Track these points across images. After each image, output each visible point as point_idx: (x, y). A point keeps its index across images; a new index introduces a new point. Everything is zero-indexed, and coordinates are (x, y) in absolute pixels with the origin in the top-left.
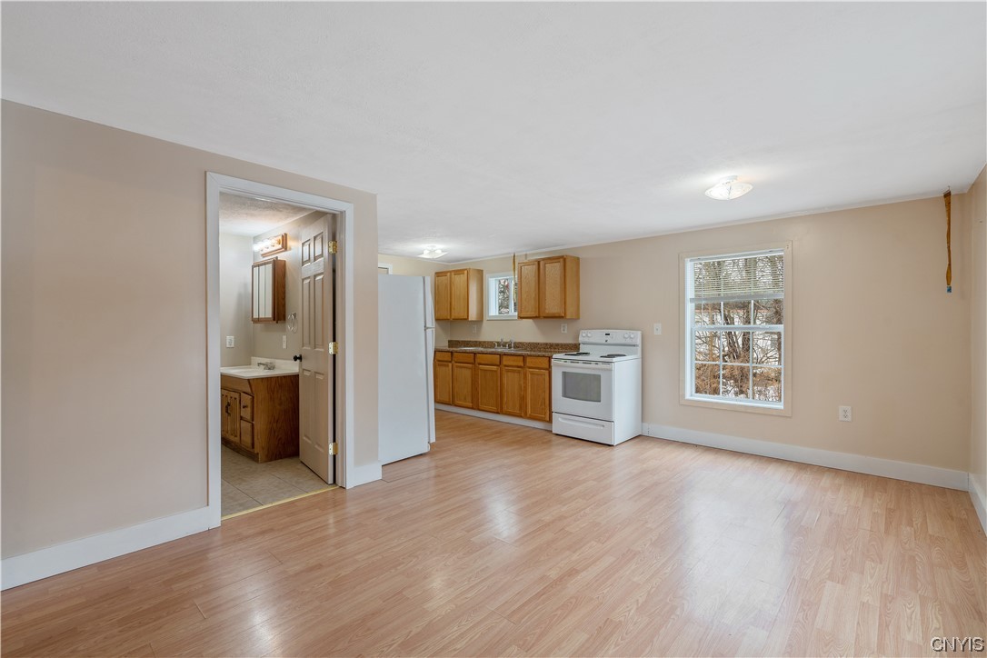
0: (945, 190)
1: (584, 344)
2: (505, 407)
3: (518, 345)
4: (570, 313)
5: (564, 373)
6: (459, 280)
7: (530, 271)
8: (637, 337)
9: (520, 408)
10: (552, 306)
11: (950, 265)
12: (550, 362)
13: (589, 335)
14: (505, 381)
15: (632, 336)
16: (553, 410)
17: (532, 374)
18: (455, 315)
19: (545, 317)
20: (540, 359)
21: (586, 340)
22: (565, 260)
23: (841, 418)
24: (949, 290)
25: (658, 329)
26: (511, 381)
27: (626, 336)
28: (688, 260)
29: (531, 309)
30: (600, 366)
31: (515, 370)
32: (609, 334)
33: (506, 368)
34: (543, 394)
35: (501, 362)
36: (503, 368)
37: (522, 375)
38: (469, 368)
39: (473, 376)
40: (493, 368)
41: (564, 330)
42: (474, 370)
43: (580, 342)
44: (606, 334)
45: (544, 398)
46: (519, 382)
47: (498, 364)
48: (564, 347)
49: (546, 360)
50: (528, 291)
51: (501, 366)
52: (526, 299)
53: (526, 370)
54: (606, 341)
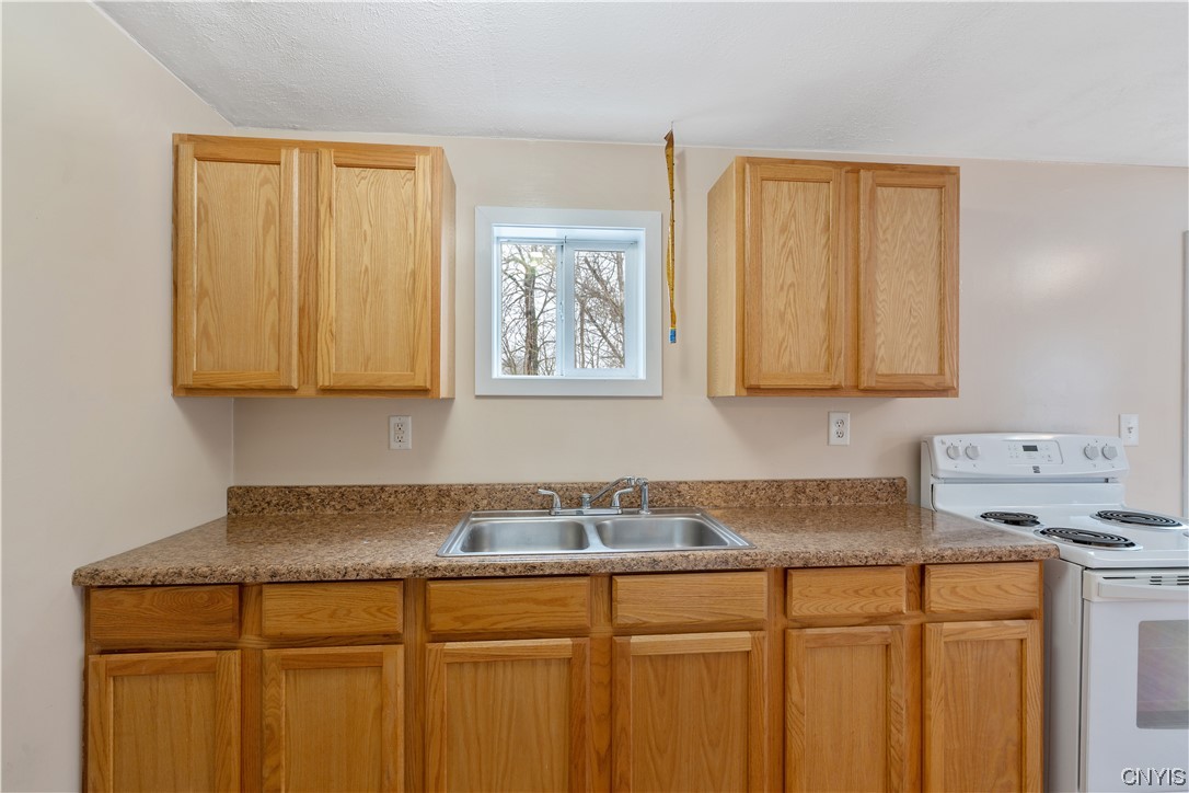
10: (905, 348)
29: (809, 357)
31: (867, 637)
32: (1034, 448)
33: (809, 631)
34: (1014, 721)
35: (779, 607)
36: (794, 633)
37: (902, 654)
38: (547, 662)
39: (584, 697)
40: (724, 641)
41: (840, 435)
42: (588, 665)
43: (941, 475)
44: (1027, 448)
45: (1015, 738)
46: (887, 689)
47: (764, 616)
48: (849, 492)
49: (1030, 573)
50: (792, 285)
51: (780, 627)
52: (782, 316)
53: (922, 626)
54: (1036, 470)
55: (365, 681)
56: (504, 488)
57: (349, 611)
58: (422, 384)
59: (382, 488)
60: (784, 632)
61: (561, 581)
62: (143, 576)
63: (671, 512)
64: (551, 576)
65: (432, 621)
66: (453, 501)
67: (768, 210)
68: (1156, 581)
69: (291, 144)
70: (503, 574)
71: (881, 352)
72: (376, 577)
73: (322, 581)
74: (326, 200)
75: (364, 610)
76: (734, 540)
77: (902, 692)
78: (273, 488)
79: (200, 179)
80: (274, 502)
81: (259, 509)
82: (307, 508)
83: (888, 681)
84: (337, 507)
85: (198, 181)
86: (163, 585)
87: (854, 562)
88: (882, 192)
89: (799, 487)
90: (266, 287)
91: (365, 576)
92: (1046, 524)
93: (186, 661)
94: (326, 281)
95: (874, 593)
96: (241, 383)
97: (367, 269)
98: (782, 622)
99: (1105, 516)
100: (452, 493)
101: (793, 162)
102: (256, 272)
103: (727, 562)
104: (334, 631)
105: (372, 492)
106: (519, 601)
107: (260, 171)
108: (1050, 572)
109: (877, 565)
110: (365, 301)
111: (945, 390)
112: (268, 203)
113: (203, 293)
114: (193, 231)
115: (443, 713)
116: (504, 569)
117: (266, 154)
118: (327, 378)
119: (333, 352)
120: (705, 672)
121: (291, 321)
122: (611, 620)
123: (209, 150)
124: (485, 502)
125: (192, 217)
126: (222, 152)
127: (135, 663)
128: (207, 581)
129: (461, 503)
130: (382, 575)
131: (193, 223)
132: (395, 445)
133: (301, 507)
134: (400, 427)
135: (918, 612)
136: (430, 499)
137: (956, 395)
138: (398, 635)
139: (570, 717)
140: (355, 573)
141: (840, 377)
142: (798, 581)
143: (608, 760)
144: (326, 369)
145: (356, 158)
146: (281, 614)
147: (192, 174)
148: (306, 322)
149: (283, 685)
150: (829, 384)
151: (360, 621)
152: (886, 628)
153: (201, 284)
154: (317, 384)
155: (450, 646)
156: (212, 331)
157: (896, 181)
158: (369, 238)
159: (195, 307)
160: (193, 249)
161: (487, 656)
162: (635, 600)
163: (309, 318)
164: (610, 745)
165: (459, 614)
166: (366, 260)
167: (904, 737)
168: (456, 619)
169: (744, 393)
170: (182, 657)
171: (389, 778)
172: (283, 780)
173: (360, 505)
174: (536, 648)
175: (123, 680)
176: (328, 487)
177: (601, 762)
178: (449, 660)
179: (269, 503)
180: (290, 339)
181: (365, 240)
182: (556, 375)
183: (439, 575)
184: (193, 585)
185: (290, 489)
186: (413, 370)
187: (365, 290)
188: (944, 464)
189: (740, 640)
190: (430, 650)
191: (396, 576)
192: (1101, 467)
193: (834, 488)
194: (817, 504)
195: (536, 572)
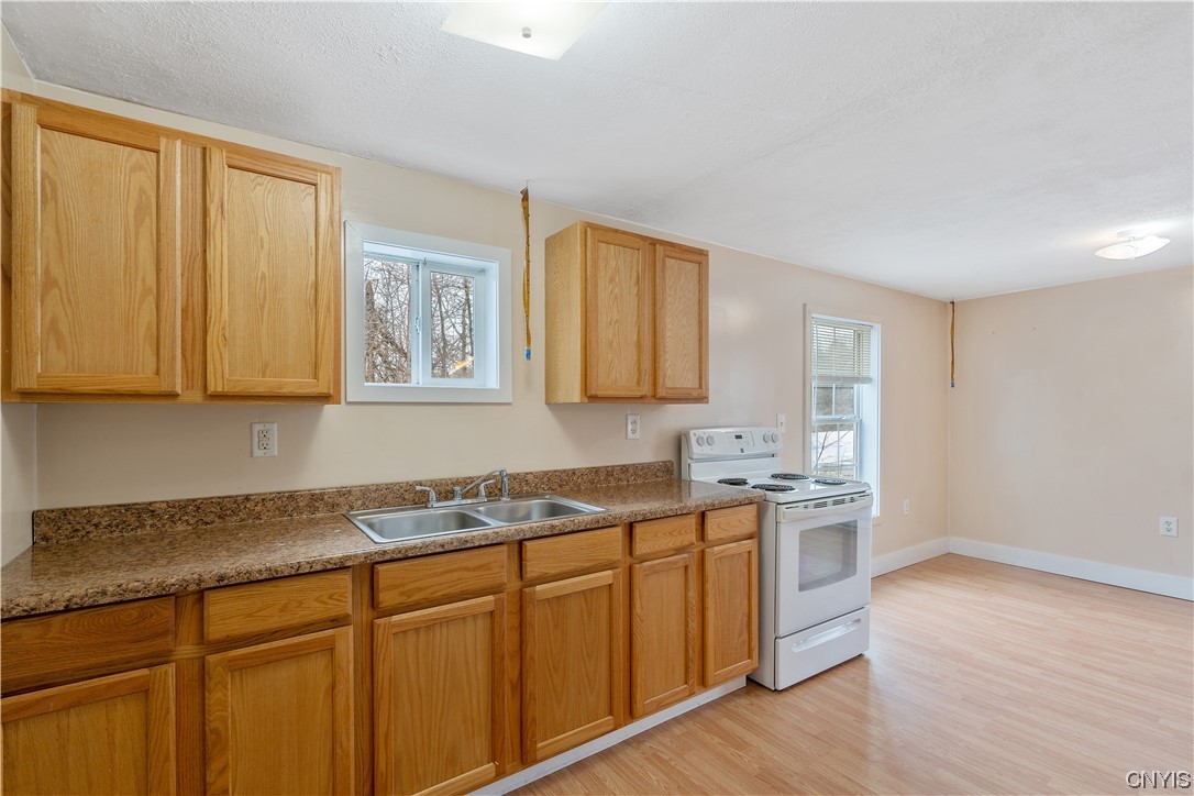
7: (622, 265)
9: (691, 672)
10: (681, 370)
13: (709, 441)
17: (719, 558)
20: (739, 512)
25: (782, 425)
28: (812, 317)
29: (626, 374)
31: (675, 563)
32: (740, 437)
33: (646, 564)
34: (746, 602)
35: (627, 551)
36: (637, 566)
37: (693, 571)
38: (475, 617)
39: (503, 639)
40: (596, 579)
41: (634, 431)
42: (505, 614)
43: (695, 457)
44: (737, 437)
45: (747, 612)
46: (686, 595)
47: (619, 557)
48: (640, 473)
49: (751, 510)
50: (617, 321)
51: (628, 564)
52: (611, 344)
53: (703, 551)
54: (742, 450)
55: (316, 667)
56: (378, 488)
57: (301, 603)
58: (326, 391)
59: (247, 498)
60: (630, 568)
61: (486, 550)
62: (52, 602)
63: (522, 497)
64: (480, 547)
65: (380, 599)
66: (327, 504)
67: (602, 264)
68: (806, 507)
69: (173, 134)
70: (442, 550)
71: (669, 373)
72: (329, 567)
73: (275, 579)
74: (216, 199)
75: (316, 600)
76: (589, 509)
77: (693, 595)
78: (102, 507)
79: (44, 150)
80: (104, 524)
81: (83, 533)
82: (151, 526)
83: (686, 589)
84: (191, 522)
85: (42, 152)
86: (82, 608)
87: (670, 513)
88: (670, 262)
89: (609, 472)
90: (139, 283)
91: (319, 567)
92: (752, 482)
93: (109, 686)
94: (218, 284)
95: (680, 533)
96: (106, 387)
97: (263, 276)
98: (629, 560)
99: (775, 476)
100: (326, 497)
101: (616, 231)
102: (126, 266)
103: (598, 522)
104: (286, 623)
105: (235, 502)
106: (455, 570)
107: (130, 155)
108: (761, 507)
109: (682, 514)
110: (262, 308)
111: (702, 399)
112: (142, 191)
113: (49, 283)
114: (36, 209)
115: (391, 677)
116: (443, 546)
117: (143, 138)
118: (220, 382)
119: (226, 356)
120: (584, 606)
121: (174, 322)
122: (521, 576)
123: (58, 119)
124: (360, 502)
125: (35, 193)
126: (79, 125)
127: (38, 702)
128: (140, 595)
129: (334, 506)
130: (335, 564)
131: (36, 199)
132: (258, 453)
133: (142, 526)
134: (264, 435)
135: (700, 543)
136: (301, 504)
137: (707, 402)
138: (347, 616)
139: (493, 658)
140: (309, 566)
141: (646, 389)
142: (639, 530)
143: (520, 686)
144: (219, 375)
145: (249, 162)
146: (225, 615)
147: (35, 142)
148: (190, 324)
149: (229, 686)
150: (639, 394)
151: (314, 609)
152: (686, 555)
153: (47, 272)
154: (205, 388)
155: (396, 618)
156: (64, 328)
157: (677, 255)
158: (266, 245)
159: (39, 298)
160: (36, 229)
161: (428, 621)
162: (539, 558)
163: (193, 321)
164: (521, 673)
165: (401, 590)
166: (263, 267)
167: (694, 625)
168: (402, 594)
169: (586, 400)
170: (103, 682)
171: (341, 746)
172: (230, 779)
173: (220, 517)
174: (466, 607)
175: (17, 725)
176: (179, 501)
177: (513, 688)
178: (396, 630)
179: (96, 526)
180: (174, 342)
181: (262, 246)
182: (413, 384)
183: (387, 557)
184: (122, 602)
185: (127, 507)
186: (316, 377)
187: (262, 296)
188: (696, 450)
189: (605, 577)
190: (379, 625)
191: (348, 564)
192: (771, 447)
193: (631, 470)
194: (620, 483)
195: (469, 545)
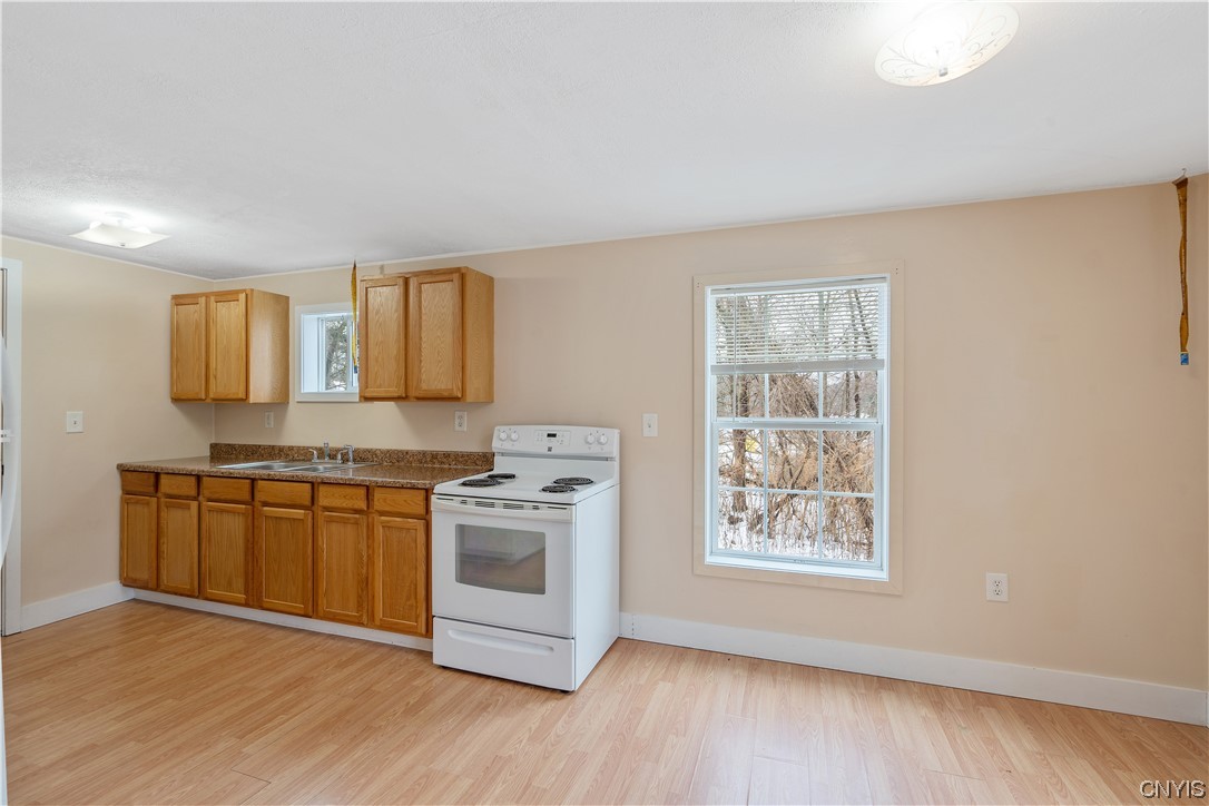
0: (1177, 176)
1: (503, 454)
2: (323, 602)
3: (362, 457)
4: (474, 388)
5: (461, 529)
6: (229, 314)
7: (386, 299)
8: (610, 441)
9: (360, 606)
10: (435, 374)
11: (1185, 314)
12: (427, 500)
13: (514, 436)
14: (323, 543)
15: (603, 439)
16: (435, 611)
17: (386, 527)
18: (217, 389)
19: (418, 399)
20: (406, 494)
21: (508, 446)
22: (463, 277)
23: (990, 595)
24: (1185, 360)
25: (651, 426)
26: (337, 542)
27: (590, 439)
28: (708, 290)
29: (389, 381)
30: (544, 513)
31: (349, 519)
32: (554, 435)
33: (326, 513)
36: (320, 513)
37: (363, 529)
38: (239, 514)
41: (461, 424)
44: (549, 435)
54: (550, 449)
55: (186, 514)
58: (241, 397)
67: (370, 303)
68: (464, 502)
71: (424, 377)
75: (186, 486)
77: (363, 548)
85: (176, 315)
88: (424, 287)
90: (196, 356)
95: (351, 498)
106: (228, 487)
107: (194, 308)
112: (196, 320)
114: (175, 334)
121: (203, 370)
125: (175, 329)
126: (183, 301)
134: (269, 417)
138: (196, 497)
141: (401, 391)
145: (221, 298)
147: (175, 312)
149: (166, 512)
150: (396, 395)
151: (185, 490)
154: (209, 397)
155: (209, 503)
156: (181, 375)
157: (430, 280)
161: (220, 509)
162: (264, 492)
165: (210, 490)
178: (209, 509)
180: (202, 378)
187: (225, 356)
189: (299, 513)
190: (203, 504)
